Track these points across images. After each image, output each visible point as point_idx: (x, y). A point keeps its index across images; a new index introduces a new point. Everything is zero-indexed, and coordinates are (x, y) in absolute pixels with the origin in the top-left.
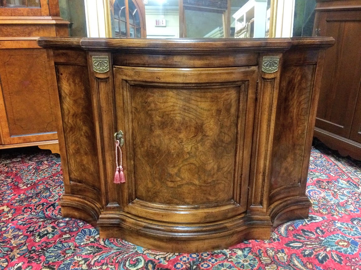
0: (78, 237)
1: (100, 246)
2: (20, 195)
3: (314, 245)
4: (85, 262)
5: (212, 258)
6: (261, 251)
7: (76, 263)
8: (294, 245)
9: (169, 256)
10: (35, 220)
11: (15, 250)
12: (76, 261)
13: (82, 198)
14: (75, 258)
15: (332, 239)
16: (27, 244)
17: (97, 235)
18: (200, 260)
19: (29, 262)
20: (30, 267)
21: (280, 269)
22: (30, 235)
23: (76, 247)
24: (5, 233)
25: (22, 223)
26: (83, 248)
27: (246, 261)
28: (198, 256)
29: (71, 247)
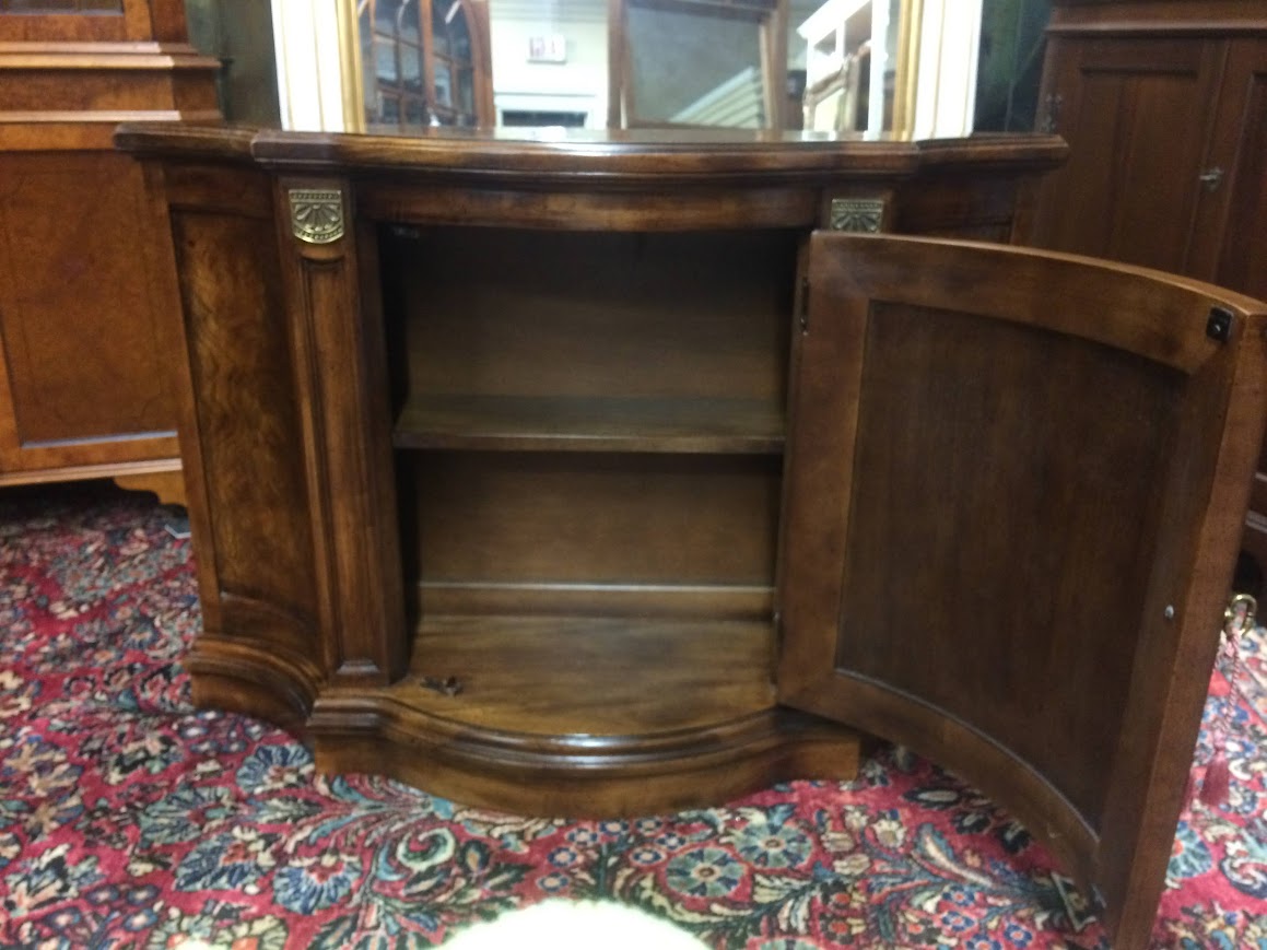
0: (245, 770)
1: (315, 799)
2: (54, 639)
4: (268, 845)
5: (670, 836)
6: (826, 815)
7: (237, 847)
8: (932, 799)
9: (533, 830)
10: (104, 717)
11: (42, 808)
12: (238, 842)
14: (237, 831)
16: (82, 791)
17: (306, 764)
18: (631, 840)
19: (88, 844)
20: (92, 860)
21: (878, 867)
22: (91, 762)
23: (238, 799)
24: (8, 756)
25: (63, 725)
26: (260, 804)
27: (774, 844)
28: (625, 827)
29: (223, 801)
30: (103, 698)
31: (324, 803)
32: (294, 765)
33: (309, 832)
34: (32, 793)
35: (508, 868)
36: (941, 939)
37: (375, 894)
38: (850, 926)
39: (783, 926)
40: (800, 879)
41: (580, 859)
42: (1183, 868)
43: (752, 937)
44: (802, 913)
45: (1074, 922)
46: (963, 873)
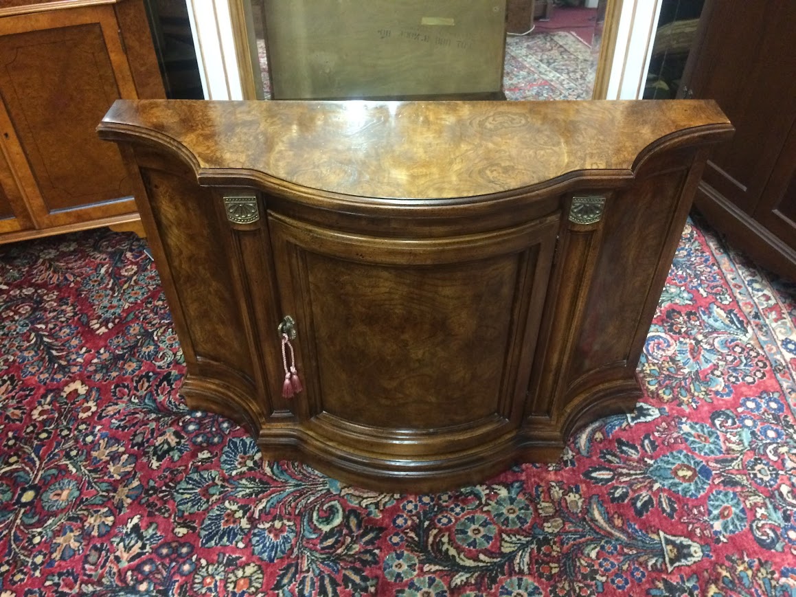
0: (224, 457)
1: (265, 480)
2: (98, 352)
3: (634, 477)
4: (244, 514)
5: (457, 505)
6: (540, 489)
7: (228, 515)
8: (598, 477)
9: (383, 501)
10: (140, 416)
11: (120, 489)
12: (229, 511)
13: (223, 387)
14: (227, 504)
15: (668, 462)
16: (139, 475)
17: (257, 452)
18: (436, 509)
19: (150, 514)
20: (154, 526)
21: (569, 527)
22: (139, 452)
23: (224, 480)
24: (93, 449)
25: (118, 423)
26: (236, 483)
27: (512, 511)
28: (432, 500)
29: (216, 481)
30: (136, 401)
31: (270, 482)
32: (251, 453)
33: (265, 504)
34: (112, 476)
35: (372, 530)
36: (598, 577)
37: (305, 548)
38: (551, 568)
39: (517, 569)
40: (526, 537)
41: (409, 523)
42: (731, 527)
43: (500, 577)
44: (526, 559)
45: (668, 565)
46: (613, 531)
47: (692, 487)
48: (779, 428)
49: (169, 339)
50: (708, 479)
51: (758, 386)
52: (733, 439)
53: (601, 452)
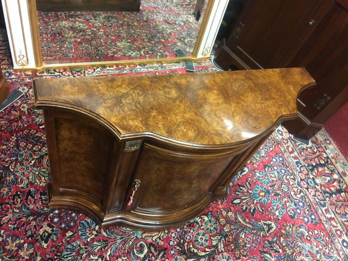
0: (80, 233)
1: (105, 239)
4: (102, 259)
5: (191, 229)
6: (218, 213)
8: (236, 202)
9: (162, 236)
10: (24, 219)
12: (94, 260)
15: (256, 191)
16: (38, 253)
17: (96, 226)
18: (183, 233)
21: (233, 227)
22: (33, 241)
23: (85, 245)
24: (5, 245)
25: (13, 226)
26: (92, 245)
27: (211, 226)
28: (181, 229)
29: (81, 246)
30: (18, 211)
31: (108, 239)
32: (93, 228)
33: (110, 251)
34: (24, 258)
35: (162, 251)
36: (247, 245)
38: (231, 246)
39: (220, 251)
40: (219, 236)
41: (175, 243)
42: (281, 213)
43: (216, 256)
44: (222, 246)
45: (267, 234)
46: (247, 225)
47: (266, 199)
48: (285, 168)
49: (20, 170)
50: (270, 195)
51: (274, 152)
52: (273, 176)
53: (234, 191)
